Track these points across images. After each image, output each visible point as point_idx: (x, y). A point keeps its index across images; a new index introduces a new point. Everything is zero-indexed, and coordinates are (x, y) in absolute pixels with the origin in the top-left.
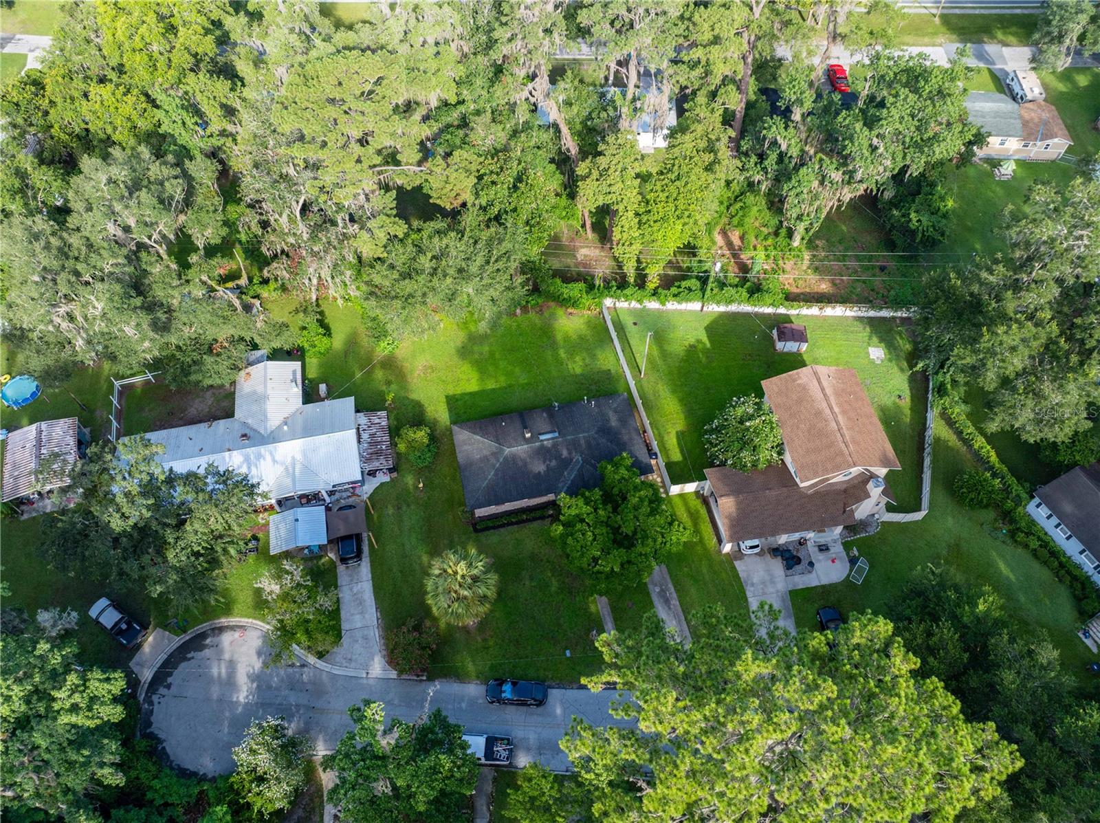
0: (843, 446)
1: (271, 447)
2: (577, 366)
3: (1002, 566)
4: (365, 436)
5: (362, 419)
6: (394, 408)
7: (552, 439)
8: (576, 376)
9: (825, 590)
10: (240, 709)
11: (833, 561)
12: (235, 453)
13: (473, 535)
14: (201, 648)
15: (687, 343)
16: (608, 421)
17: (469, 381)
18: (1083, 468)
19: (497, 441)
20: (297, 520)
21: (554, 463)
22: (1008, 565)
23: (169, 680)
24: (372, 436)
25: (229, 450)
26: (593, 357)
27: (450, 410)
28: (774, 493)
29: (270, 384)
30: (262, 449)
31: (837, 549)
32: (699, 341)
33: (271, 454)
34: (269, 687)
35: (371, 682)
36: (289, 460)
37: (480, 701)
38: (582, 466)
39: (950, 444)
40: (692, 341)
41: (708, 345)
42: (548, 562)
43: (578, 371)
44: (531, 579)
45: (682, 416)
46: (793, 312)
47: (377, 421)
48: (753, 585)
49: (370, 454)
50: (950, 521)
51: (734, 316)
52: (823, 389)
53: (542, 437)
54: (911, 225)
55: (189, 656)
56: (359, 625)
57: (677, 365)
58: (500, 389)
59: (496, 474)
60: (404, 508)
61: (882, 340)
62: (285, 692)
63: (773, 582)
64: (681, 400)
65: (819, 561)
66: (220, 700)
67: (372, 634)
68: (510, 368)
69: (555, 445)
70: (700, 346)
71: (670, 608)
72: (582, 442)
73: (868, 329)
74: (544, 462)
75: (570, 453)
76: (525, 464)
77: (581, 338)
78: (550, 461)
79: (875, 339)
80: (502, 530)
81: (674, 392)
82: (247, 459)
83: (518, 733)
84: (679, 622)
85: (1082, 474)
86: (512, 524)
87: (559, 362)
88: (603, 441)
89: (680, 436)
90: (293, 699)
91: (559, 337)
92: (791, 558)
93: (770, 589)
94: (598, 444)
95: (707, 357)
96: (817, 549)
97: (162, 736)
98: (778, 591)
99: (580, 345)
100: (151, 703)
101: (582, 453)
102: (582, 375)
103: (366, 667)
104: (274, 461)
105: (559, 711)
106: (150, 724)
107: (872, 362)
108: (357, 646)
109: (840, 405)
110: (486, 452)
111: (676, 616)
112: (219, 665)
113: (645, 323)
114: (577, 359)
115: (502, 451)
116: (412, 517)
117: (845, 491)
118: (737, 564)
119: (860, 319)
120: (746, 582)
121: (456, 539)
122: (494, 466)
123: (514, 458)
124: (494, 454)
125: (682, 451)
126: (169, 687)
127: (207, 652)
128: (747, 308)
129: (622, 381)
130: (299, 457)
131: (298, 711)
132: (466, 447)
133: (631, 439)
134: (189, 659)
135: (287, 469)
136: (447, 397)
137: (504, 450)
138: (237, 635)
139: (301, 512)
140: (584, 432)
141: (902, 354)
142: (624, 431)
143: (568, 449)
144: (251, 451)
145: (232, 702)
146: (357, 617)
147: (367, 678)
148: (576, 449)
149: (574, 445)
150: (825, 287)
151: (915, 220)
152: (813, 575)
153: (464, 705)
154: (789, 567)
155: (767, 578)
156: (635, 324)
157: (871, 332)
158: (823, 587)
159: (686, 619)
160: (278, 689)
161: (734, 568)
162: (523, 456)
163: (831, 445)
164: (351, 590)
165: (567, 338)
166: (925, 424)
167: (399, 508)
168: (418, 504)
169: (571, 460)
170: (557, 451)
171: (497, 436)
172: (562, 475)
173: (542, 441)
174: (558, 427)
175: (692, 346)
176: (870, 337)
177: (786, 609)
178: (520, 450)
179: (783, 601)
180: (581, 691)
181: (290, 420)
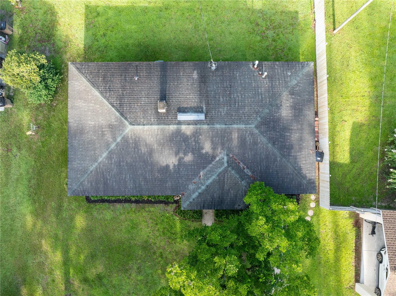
7: (196, 123)
8: (253, 11)
13: (85, 206)
16: (278, 107)
19: (120, 109)
21: (189, 158)
38: (225, 171)
42: (161, 256)
43: (257, 4)
44: (139, 271)
45: (367, 102)
53: (182, 117)
58: (153, 9)
59: (109, 158)
60: (15, 150)
69: (196, 134)
72: (235, 136)
74: (177, 154)
75: (214, 149)
76: (151, 152)
78: (185, 154)
80: (118, 206)
88: (263, 140)
94: (255, 143)
101: (229, 150)
102: (261, 11)
110: (102, 121)
115: (122, 125)
121: (65, 205)
122: (108, 145)
124: (111, 127)
125: (352, 151)
129: (309, 33)
133: (301, 139)
136: (87, 7)
137: (124, 126)
140: (240, 121)
142: (295, 126)
143: (212, 142)
148: (223, 144)
162: (150, 140)
167: (9, 150)
168: (30, 148)
169: (214, 157)
170: (197, 142)
171: (121, 98)
172: (196, 174)
173: (180, 123)
174: (208, 104)
178: (147, 131)
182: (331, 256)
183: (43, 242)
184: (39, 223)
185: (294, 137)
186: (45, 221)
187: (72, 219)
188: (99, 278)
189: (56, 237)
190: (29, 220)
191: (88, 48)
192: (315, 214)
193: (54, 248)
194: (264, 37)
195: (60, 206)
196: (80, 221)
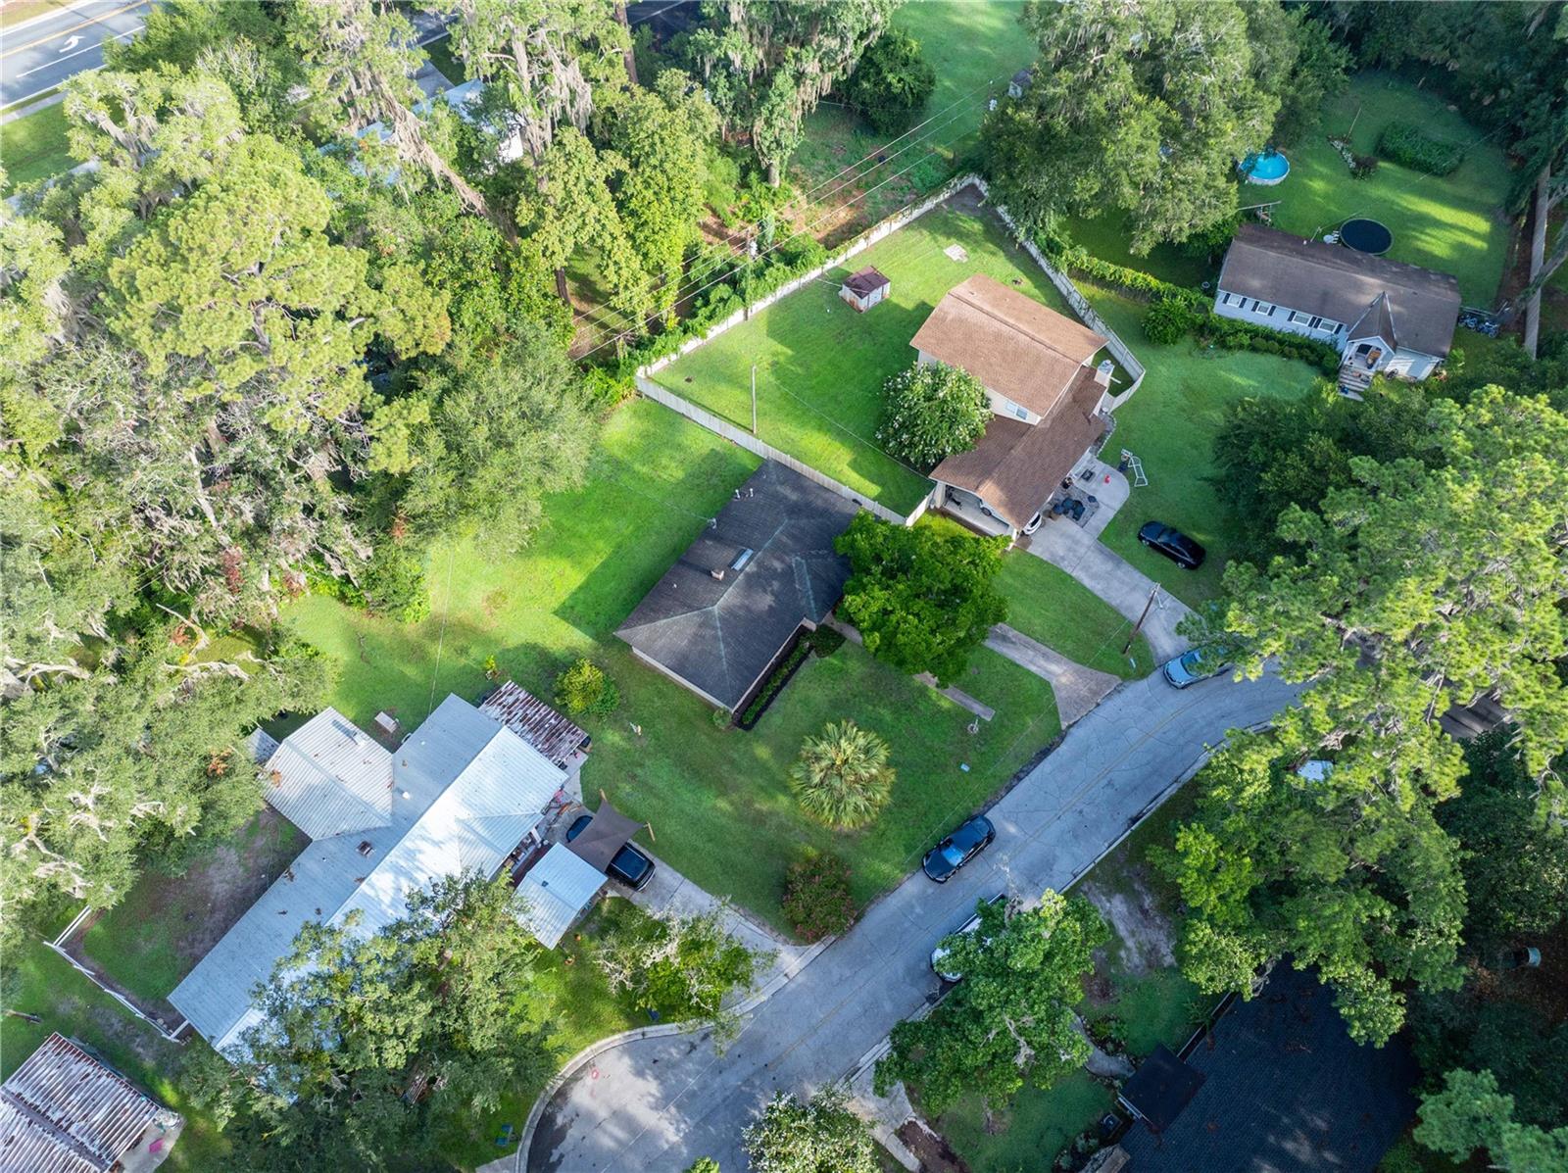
0: (1053, 353)
1: (415, 830)
2: (673, 471)
3: (1238, 379)
4: (517, 726)
5: (492, 709)
7: (751, 559)
8: (683, 481)
9: (1126, 512)
10: (685, 1150)
11: (1107, 481)
12: (373, 876)
13: (749, 735)
14: (561, 1134)
15: (766, 364)
16: (786, 498)
17: (565, 578)
18: (1237, 238)
19: (691, 608)
20: (545, 884)
21: (776, 585)
22: (1241, 375)
24: (525, 719)
25: (362, 880)
26: (679, 447)
27: (576, 623)
28: (1018, 449)
29: (324, 763)
30: (407, 842)
31: (1099, 468)
32: (774, 354)
33: (423, 838)
34: (692, 1095)
35: (800, 979)
36: (456, 829)
37: (930, 891)
38: (809, 566)
40: (767, 359)
41: (790, 352)
43: (680, 474)
45: (838, 444)
46: (841, 259)
47: (511, 699)
48: (1063, 558)
49: (548, 742)
50: (1163, 369)
51: (784, 304)
52: (981, 310)
53: (738, 566)
54: (895, 91)
55: (554, 1158)
57: (778, 394)
58: (610, 558)
59: (727, 645)
60: (639, 771)
61: (948, 235)
62: (717, 1083)
63: (1077, 542)
64: (820, 429)
65: (1095, 490)
66: (649, 1165)
67: (748, 932)
68: (596, 526)
69: (759, 564)
70: (782, 359)
72: (784, 539)
73: (925, 232)
74: (765, 591)
75: (783, 562)
76: (748, 609)
77: (645, 435)
78: (770, 585)
79: (942, 239)
80: (775, 704)
81: (803, 425)
82: (398, 871)
83: (996, 887)
84: (1034, 649)
86: (779, 689)
87: (647, 480)
88: (803, 522)
89: (855, 465)
90: (733, 1080)
92: (1074, 508)
93: (1082, 550)
94: (802, 529)
95: (801, 365)
96: (1083, 481)
98: (1089, 547)
99: (650, 447)
101: (794, 551)
102: (688, 476)
103: (778, 971)
104: (437, 844)
105: (1012, 829)
107: (959, 263)
110: (690, 631)
111: (1026, 645)
112: (605, 1132)
113: (700, 372)
114: (664, 461)
115: (708, 615)
116: (660, 773)
117: (1075, 400)
118: (1031, 550)
119: (908, 226)
120: (1055, 561)
121: (736, 756)
122: (715, 638)
123: (730, 613)
124: (703, 625)
127: (573, 1134)
128: (793, 285)
129: (739, 453)
130: (465, 814)
131: (753, 1086)
133: (826, 500)
134: (559, 1161)
135: (461, 839)
136: (556, 613)
137: (710, 613)
138: (588, 1080)
139: (541, 872)
140: (777, 527)
141: (980, 238)
142: (811, 498)
143: (777, 558)
144: (393, 856)
145: (666, 1153)
147: (791, 980)
148: (785, 552)
149: (779, 550)
150: (843, 215)
151: (895, 81)
152: (1103, 507)
153: (918, 910)
154: (1077, 517)
155: (1069, 542)
156: (689, 380)
157: (931, 233)
158: (1120, 512)
159: (1037, 640)
160: (703, 1088)
161: (1032, 556)
162: (737, 601)
163: (1038, 360)
164: (675, 906)
165: (629, 449)
166: (1060, 293)
167: (634, 777)
168: (650, 754)
169: (790, 567)
170: (767, 569)
171: (684, 604)
172: (795, 591)
173: (741, 570)
174: (741, 543)
175: (774, 364)
176: (935, 239)
177: (1111, 558)
178: (729, 598)
179: (1102, 552)
180: (1013, 792)
181: (399, 783)
183: (757, 806)
184: (735, 797)
186: (736, 788)
187: (755, 759)
189: (762, 788)
190: (723, 804)
191: (596, 636)
193: (772, 797)
194: (715, 487)
195: (732, 762)
196: (763, 752)
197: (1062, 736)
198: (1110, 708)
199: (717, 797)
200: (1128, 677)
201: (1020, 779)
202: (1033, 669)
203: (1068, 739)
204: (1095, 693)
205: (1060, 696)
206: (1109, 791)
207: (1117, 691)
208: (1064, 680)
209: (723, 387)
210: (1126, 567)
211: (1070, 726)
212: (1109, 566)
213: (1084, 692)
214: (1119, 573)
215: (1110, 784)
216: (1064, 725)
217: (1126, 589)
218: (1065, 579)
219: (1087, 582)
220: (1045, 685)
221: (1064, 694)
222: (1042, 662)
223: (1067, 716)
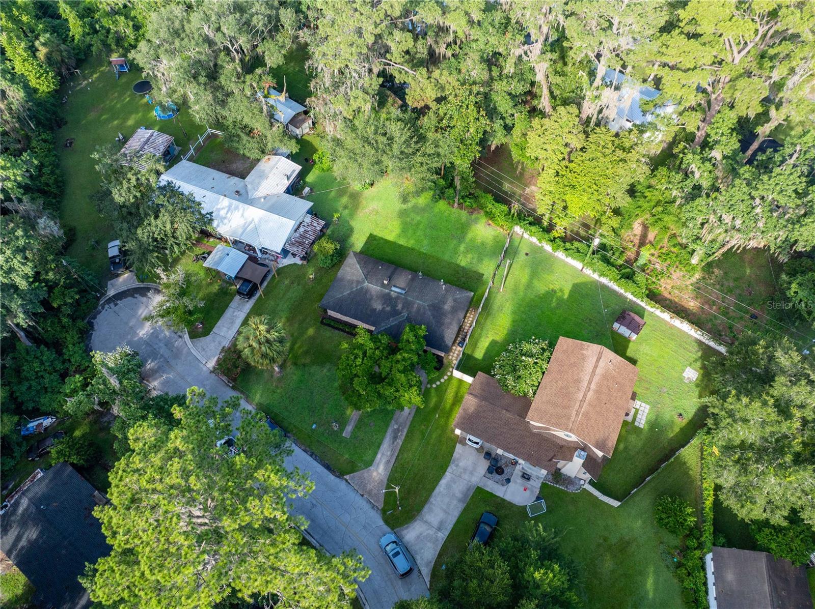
0: (574, 413)
1: (246, 206)
2: (463, 261)
3: (650, 583)
4: (302, 229)
5: (308, 219)
6: (336, 224)
7: (399, 293)
8: (459, 266)
9: (502, 504)
11: (525, 490)
12: (226, 199)
13: (319, 324)
14: (144, 295)
15: (551, 287)
16: (444, 303)
17: (391, 232)
19: (366, 276)
20: (228, 255)
21: (388, 309)
22: (656, 583)
23: (119, 302)
24: (306, 231)
25: (225, 196)
26: (480, 260)
27: (366, 243)
28: (508, 415)
29: (275, 170)
30: (241, 205)
31: (536, 485)
32: (561, 290)
33: (244, 210)
34: (157, 337)
35: (205, 369)
36: (250, 220)
38: (404, 321)
39: (691, 472)
40: (556, 287)
41: (566, 297)
43: (463, 264)
46: (648, 308)
47: (315, 225)
48: (457, 466)
49: (296, 241)
50: (639, 523)
51: (604, 287)
53: (393, 289)
54: (787, 293)
55: (136, 295)
56: (222, 334)
57: (532, 297)
58: (406, 247)
59: (349, 294)
60: (295, 285)
61: (704, 367)
62: (161, 345)
63: (471, 473)
64: (513, 321)
65: (516, 482)
66: (131, 328)
67: (225, 343)
68: (422, 237)
69: (397, 298)
70: (559, 294)
71: (393, 443)
72: (416, 306)
73: (700, 354)
74: (383, 304)
75: (403, 309)
76: (371, 299)
77: (483, 244)
78: (387, 306)
79: (699, 364)
80: (337, 331)
81: (514, 313)
82: (230, 206)
84: (392, 456)
85: (764, 560)
86: (344, 331)
87: (455, 251)
88: (429, 313)
89: (493, 343)
90: (163, 350)
91: (470, 235)
92: (496, 468)
93: (466, 477)
94: (424, 313)
95: (558, 304)
96: (521, 474)
97: (96, 327)
98: (470, 481)
99: (481, 250)
100: (103, 308)
101: (410, 312)
103: (208, 359)
104: (242, 215)
106: (95, 318)
107: (681, 379)
108: (213, 344)
109: (600, 385)
110: (355, 278)
111: (393, 451)
112: (144, 310)
113: (534, 257)
114: (469, 256)
115: (364, 282)
116: (295, 292)
118: (458, 446)
119: (700, 343)
120: (454, 461)
121: (308, 320)
122: (352, 288)
123: (367, 291)
124: (358, 281)
125: (485, 354)
126: (116, 305)
127: (144, 299)
128: (615, 287)
129: (486, 286)
130: (256, 220)
131: (160, 358)
132: (348, 269)
133: (449, 323)
134: (135, 297)
135: (245, 223)
136: (371, 234)
137: (364, 283)
139: (234, 252)
140: (421, 300)
142: (449, 316)
143: (403, 305)
144: (235, 202)
146: (225, 329)
147: (205, 365)
148: (408, 308)
149: (409, 305)
150: (692, 304)
151: (793, 290)
152: (504, 488)
154: (490, 470)
155: (470, 468)
156: (527, 254)
157: (701, 357)
158: (504, 500)
159: (398, 457)
160: (160, 340)
161: (454, 447)
162: (374, 293)
163: (567, 407)
164: (234, 312)
165: (473, 239)
166: (684, 445)
168: (304, 287)
169: (401, 313)
170: (396, 302)
171: (369, 272)
172: (388, 319)
173: (391, 291)
174: (409, 289)
175: (554, 291)
176: (696, 361)
177: (465, 495)
178: (374, 288)
179: (468, 490)
180: (303, 453)
181: (268, 197)
182: (448, 406)
184: (287, 325)
185: (447, 320)
186: (291, 324)
187: (307, 329)
188: (304, 365)
189: (292, 335)
192: (448, 379)
195: (304, 320)
196: (311, 331)
197: (340, 474)
198: (362, 503)
199: (286, 318)
200: (384, 512)
201: (311, 456)
202: (379, 456)
203: (338, 480)
204: (370, 493)
205: (365, 473)
206: (309, 505)
207: (373, 507)
208: (375, 474)
209: (527, 271)
210: (461, 507)
211: (346, 481)
212: (459, 495)
213: (369, 487)
214: (455, 502)
215: (314, 505)
216: (347, 477)
217: (444, 507)
218: (443, 469)
219: (443, 482)
220: (369, 463)
221: (366, 475)
222: (384, 461)
223: (352, 478)
